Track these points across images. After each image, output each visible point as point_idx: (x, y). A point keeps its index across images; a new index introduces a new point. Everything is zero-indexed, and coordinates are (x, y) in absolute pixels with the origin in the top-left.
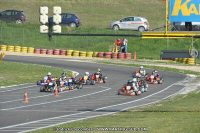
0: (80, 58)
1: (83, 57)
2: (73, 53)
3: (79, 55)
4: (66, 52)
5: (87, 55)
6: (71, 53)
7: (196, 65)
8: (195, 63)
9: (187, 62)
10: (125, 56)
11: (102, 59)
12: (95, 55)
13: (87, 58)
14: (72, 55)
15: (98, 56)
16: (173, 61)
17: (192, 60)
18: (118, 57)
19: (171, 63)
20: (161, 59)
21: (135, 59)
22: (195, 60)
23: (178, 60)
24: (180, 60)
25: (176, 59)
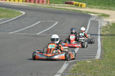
0: (14, 2)
1: (16, 2)
5: (19, 1)
7: (86, 8)
8: (86, 6)
10: (43, 2)
11: (29, 3)
12: (24, 1)
13: (19, 3)
15: (26, 1)
16: (72, 5)
17: (84, 5)
18: (38, 2)
19: (71, 7)
20: (63, 4)
21: (48, 4)
22: (86, 5)
23: (76, 5)
24: (77, 5)
25: (74, 4)
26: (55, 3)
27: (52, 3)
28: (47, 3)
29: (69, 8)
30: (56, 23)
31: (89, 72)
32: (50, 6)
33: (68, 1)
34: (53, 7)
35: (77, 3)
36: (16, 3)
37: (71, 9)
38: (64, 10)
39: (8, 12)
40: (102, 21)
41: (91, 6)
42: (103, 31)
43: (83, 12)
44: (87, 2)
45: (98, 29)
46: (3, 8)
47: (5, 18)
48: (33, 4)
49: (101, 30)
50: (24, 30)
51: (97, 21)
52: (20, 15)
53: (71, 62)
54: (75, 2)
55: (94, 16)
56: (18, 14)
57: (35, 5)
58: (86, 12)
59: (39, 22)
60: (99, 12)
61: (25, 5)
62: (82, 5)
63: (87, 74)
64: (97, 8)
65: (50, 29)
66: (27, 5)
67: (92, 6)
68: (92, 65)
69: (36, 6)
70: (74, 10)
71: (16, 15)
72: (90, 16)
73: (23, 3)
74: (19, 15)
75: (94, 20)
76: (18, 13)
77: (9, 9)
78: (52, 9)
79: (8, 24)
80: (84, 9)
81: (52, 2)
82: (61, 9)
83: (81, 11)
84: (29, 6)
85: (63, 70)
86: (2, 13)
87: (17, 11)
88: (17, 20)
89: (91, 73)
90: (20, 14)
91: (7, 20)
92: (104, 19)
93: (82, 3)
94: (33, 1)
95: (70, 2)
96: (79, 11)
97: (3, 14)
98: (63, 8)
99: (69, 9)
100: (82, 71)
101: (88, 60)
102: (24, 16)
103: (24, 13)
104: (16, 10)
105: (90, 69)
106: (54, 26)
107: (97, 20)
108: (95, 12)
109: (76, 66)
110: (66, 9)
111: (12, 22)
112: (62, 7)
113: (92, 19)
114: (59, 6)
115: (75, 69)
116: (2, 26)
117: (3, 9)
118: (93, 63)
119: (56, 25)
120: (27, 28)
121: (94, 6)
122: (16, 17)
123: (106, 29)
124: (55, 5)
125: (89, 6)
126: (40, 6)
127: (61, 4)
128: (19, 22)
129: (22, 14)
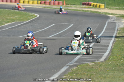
0: (28, 4)
1: (31, 4)
2: (24, 1)
3: (28, 3)
4: (19, 1)
5: (33, 3)
6: (22, 2)
7: (105, 9)
8: (105, 7)
10: (59, 3)
11: (44, 5)
12: (39, 3)
13: (33, 5)
14: (23, 3)
15: (41, 3)
16: (90, 6)
17: (103, 6)
18: (54, 4)
19: (89, 8)
20: (81, 5)
21: (65, 5)
22: (105, 6)
23: (93, 5)
24: (95, 5)
25: (92, 5)
26: (72, 5)
27: (68, 5)
28: (63, 4)
29: (86, 9)
30: (71, 25)
32: (67, 8)
33: (86, 1)
34: (69, 8)
35: (95, 4)
37: (88, 11)
38: (81, 11)
39: (21, 14)
40: (120, 22)
42: (119, 33)
43: (101, 13)
44: (105, 2)
45: (115, 31)
48: (48, 6)
49: (118, 32)
51: (115, 23)
54: (93, 3)
55: (112, 18)
56: (31, 17)
58: (104, 13)
59: (53, 25)
60: (117, 13)
61: (39, 7)
62: (100, 6)
64: (117, 9)
65: (64, 32)
66: (42, 8)
67: (111, 7)
69: (52, 8)
70: (91, 11)
71: (29, 18)
72: (108, 18)
73: (37, 5)
75: (112, 21)
76: (32, 15)
77: (22, 12)
78: (69, 10)
80: (103, 10)
81: (69, 3)
83: (99, 12)
84: (44, 8)
86: (15, 16)
87: (31, 14)
88: (29, 24)
90: (34, 17)
91: (19, 23)
92: (122, 21)
93: (100, 4)
94: (48, 3)
95: (88, 2)
96: (96, 12)
97: (16, 17)
98: (80, 9)
99: (86, 11)
102: (38, 19)
103: (38, 16)
104: (29, 13)
106: (68, 29)
107: (115, 21)
108: (114, 13)
111: (25, 25)
112: (78, 9)
113: (109, 21)
114: (76, 7)
116: (13, 29)
117: (17, 12)
119: (70, 28)
120: (39, 31)
121: (113, 7)
122: (29, 20)
123: (123, 30)
124: (72, 7)
125: (108, 7)
126: (56, 8)
127: (78, 5)
128: (32, 26)
129: (36, 17)
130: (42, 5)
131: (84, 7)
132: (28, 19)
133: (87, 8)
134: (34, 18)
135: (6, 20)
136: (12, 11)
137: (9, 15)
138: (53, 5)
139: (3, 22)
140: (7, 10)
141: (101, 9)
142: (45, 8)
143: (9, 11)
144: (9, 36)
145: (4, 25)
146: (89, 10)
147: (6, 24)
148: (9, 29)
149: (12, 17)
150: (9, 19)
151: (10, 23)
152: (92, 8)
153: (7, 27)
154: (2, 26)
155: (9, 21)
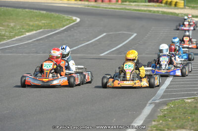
0: (61, 2)
7: (185, 8)
8: (185, 6)
9: (176, 5)
11: (86, 3)
13: (69, 2)
16: (160, 4)
17: (181, 4)
18: (103, 1)
19: (159, 6)
20: (145, 2)
21: (120, 2)
22: (184, 3)
23: (166, 3)
24: (168, 3)
25: (164, 2)
26: (131, 2)
27: (126, 2)
28: (117, 1)
29: (155, 9)
30: (132, 35)
31: (189, 119)
32: (123, 7)
34: (127, 8)
36: (65, 3)
37: (158, 12)
38: (147, 13)
39: (51, 18)
41: (192, 5)
43: (180, 15)
46: (42, 12)
47: (46, 30)
48: (93, 3)
50: (79, 48)
52: (72, 23)
53: (159, 103)
56: (68, 22)
57: (96, 6)
58: (185, 14)
59: (105, 34)
61: (79, 6)
62: (177, 4)
63: (185, 122)
65: (123, 45)
66: (84, 7)
67: (195, 6)
68: (195, 107)
69: (99, 7)
70: (164, 13)
71: (65, 24)
73: (76, 2)
74: (70, 23)
76: (68, 20)
77: (53, 13)
79: (51, 39)
80: (182, 11)
82: (142, 11)
83: (175, 13)
84: (86, 7)
85: (145, 117)
86: (41, 20)
87: (66, 16)
88: (66, 33)
89: (193, 120)
90: (71, 21)
91: (48, 32)
93: (177, 1)
96: (172, 13)
97: (43, 22)
98: (145, 9)
99: (154, 12)
100: (177, 118)
101: (188, 99)
102: (78, 25)
103: (78, 20)
104: (64, 16)
105: (191, 113)
106: (129, 41)
109: (167, 109)
110: (150, 11)
111: (58, 36)
112: (142, 8)
114: (138, 5)
115: (165, 114)
116: (41, 42)
117: (43, 14)
118: (196, 103)
119: (133, 39)
120: (83, 45)
122: (64, 26)
124: (131, 5)
125: (189, 5)
126: (104, 7)
127: (142, 2)
128: (70, 36)
129: (74, 21)
130: (83, 2)
131: (151, 6)
132: (62, 25)
133: (157, 8)
134: (72, 24)
135: (27, 27)
136: (36, 12)
137: (32, 19)
138: (100, 2)
139: (23, 30)
140: (27, 10)
141: (178, 9)
142: (89, 7)
143: (31, 12)
144: (37, 53)
145: (25, 35)
146: (160, 9)
147: (28, 34)
148: (34, 41)
149: (37, 23)
150: (32, 26)
151: (35, 32)
152: (165, 6)
153: (30, 37)
154: (22, 36)
155: (32, 28)
